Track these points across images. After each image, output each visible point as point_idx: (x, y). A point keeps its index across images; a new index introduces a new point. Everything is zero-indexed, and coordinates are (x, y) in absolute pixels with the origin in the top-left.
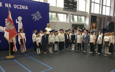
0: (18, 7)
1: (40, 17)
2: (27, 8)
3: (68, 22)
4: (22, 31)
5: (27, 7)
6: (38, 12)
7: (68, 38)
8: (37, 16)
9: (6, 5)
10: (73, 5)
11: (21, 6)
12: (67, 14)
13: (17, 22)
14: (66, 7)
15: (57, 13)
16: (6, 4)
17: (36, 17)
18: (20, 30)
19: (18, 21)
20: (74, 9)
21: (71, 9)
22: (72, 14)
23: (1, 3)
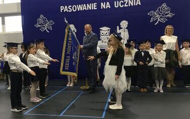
0: (122, 4)
2: (138, 2)
9: (103, 5)
11: (127, 1)
16: (102, 3)
17: (158, 16)
19: (120, 28)
23: (95, 4)
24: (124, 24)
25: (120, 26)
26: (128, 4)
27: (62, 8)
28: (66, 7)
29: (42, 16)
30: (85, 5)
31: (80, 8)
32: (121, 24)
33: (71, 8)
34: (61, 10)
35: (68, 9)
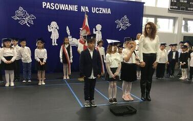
0: (98, 10)
1: (128, 25)
2: (109, 12)
3: (176, 32)
4: (101, 44)
5: (109, 9)
6: (125, 17)
7: (174, 57)
8: (123, 24)
9: (83, 9)
10: (188, 3)
11: (101, 9)
12: (175, 19)
13: (94, 32)
14: (174, 7)
15: (156, 17)
16: (82, 7)
17: (121, 24)
18: (99, 43)
19: (96, 30)
20: (189, 9)
21: (183, 9)
22: (184, 19)
23: (76, 6)
24: (99, 27)
25: (95, 28)
26: (102, 11)
27: (44, 4)
28: (48, 4)
29: (21, 8)
30: (67, 5)
31: (63, 7)
32: (97, 27)
33: (54, 6)
34: (44, 6)
35: (51, 6)
